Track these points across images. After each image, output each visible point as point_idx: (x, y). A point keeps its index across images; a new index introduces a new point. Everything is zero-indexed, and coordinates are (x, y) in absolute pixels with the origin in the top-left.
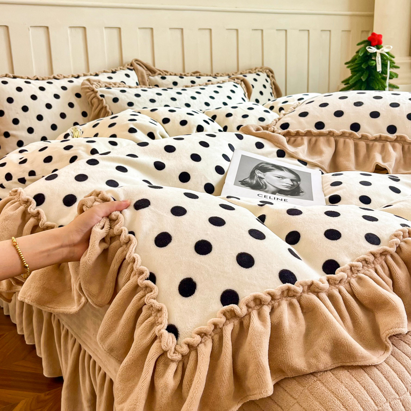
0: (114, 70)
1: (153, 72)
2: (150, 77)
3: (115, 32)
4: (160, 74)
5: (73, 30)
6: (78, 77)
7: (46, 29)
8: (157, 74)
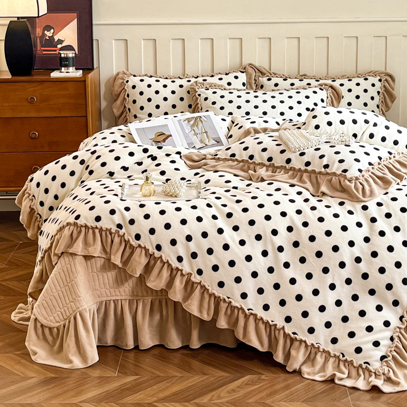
0: (228, 73)
1: (263, 74)
2: (260, 78)
3: (238, 42)
4: (268, 76)
5: (204, 41)
6: (198, 77)
7: (183, 41)
8: (265, 76)
